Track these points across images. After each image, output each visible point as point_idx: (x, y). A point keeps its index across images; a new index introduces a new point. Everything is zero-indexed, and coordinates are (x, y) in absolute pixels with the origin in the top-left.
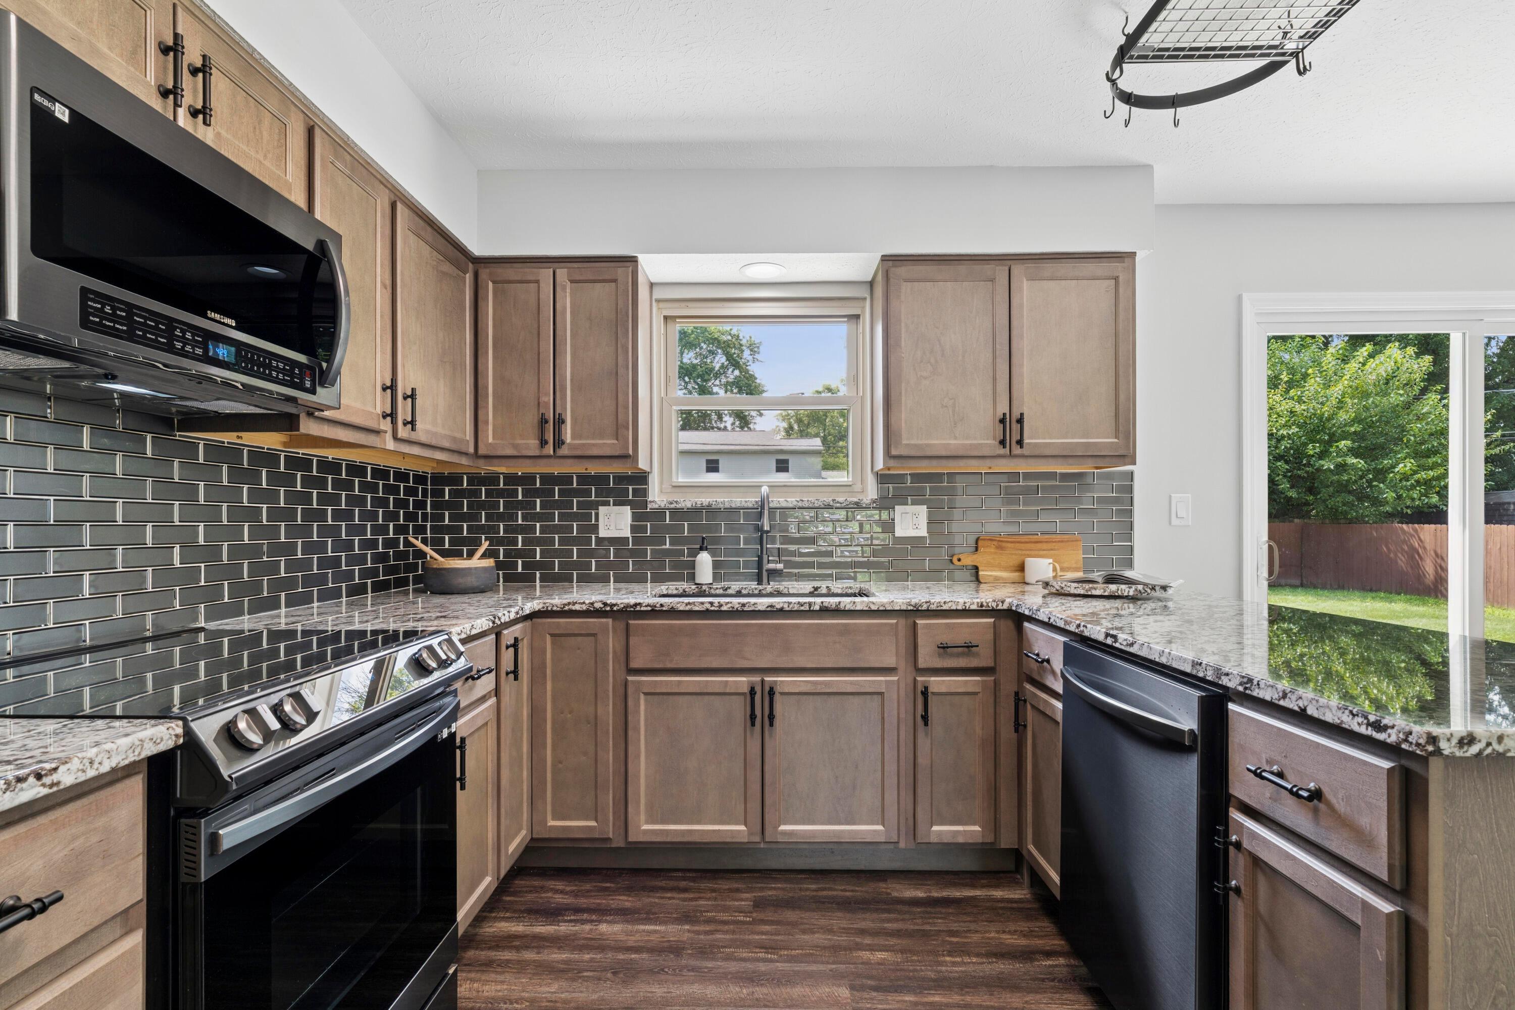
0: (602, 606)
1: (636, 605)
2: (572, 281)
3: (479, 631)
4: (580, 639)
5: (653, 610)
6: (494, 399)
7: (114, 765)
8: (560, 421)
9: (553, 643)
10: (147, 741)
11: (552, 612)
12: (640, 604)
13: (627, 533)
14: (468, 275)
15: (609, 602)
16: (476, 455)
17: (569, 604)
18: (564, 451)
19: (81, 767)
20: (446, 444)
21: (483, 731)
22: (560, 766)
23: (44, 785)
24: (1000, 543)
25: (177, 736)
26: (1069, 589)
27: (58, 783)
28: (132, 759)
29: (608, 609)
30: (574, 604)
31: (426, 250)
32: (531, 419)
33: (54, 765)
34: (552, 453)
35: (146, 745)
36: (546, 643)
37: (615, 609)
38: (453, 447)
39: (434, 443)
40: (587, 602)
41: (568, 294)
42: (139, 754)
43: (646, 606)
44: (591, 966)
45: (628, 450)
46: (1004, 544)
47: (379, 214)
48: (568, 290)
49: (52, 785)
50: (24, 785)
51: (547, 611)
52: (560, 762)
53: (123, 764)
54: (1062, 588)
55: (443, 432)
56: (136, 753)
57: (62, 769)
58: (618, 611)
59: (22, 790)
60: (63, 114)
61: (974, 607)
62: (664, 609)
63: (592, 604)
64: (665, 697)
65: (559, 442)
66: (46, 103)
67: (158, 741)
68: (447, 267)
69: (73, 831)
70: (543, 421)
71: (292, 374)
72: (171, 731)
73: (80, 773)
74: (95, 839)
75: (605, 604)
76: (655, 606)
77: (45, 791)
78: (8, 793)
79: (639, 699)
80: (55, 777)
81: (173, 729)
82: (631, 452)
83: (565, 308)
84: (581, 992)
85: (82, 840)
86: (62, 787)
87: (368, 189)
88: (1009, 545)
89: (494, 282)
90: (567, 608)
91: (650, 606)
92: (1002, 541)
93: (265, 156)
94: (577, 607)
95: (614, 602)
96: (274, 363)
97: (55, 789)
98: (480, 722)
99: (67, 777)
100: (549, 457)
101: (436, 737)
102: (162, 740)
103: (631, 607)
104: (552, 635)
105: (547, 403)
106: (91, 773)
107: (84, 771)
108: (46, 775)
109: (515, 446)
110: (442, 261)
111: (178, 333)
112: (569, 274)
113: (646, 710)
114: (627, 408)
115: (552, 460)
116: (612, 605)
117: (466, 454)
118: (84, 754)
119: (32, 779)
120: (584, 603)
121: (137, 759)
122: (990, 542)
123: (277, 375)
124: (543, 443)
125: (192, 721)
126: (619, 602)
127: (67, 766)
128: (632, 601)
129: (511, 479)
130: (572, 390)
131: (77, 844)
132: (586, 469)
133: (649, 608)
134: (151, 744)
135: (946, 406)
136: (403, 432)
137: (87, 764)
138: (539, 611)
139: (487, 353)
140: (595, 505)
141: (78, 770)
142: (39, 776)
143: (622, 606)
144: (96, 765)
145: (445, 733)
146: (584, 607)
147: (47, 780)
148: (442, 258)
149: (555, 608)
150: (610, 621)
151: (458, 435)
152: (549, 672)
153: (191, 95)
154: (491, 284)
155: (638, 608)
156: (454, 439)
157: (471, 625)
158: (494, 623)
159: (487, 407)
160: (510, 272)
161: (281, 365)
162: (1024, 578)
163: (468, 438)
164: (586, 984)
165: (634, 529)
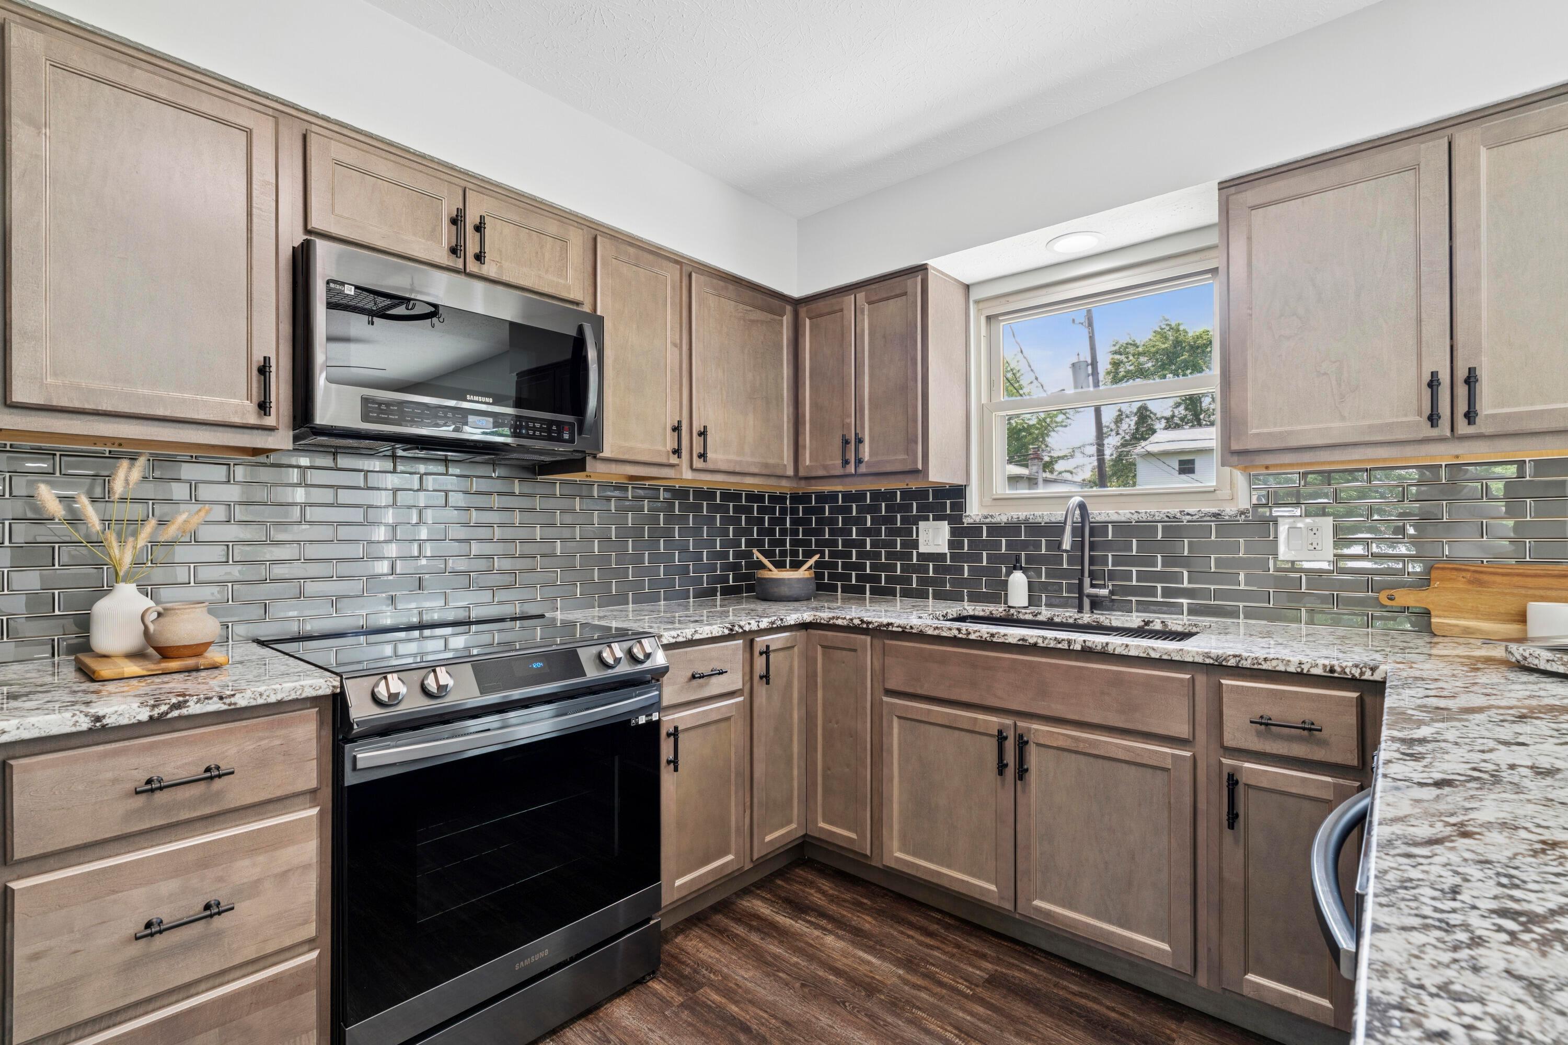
0: (860, 623)
1: (889, 624)
2: (870, 303)
3: (707, 636)
4: (844, 652)
5: (903, 631)
6: (810, 424)
7: (279, 699)
8: (859, 441)
9: (824, 654)
10: (307, 687)
11: (821, 624)
12: (891, 624)
13: (944, 549)
14: (785, 318)
15: (865, 619)
16: (796, 476)
17: (833, 618)
18: (863, 469)
19: (253, 696)
20: (756, 470)
21: (723, 725)
22: (829, 772)
23: (225, 703)
24: (1477, 576)
25: (334, 687)
26: (1536, 662)
27: (235, 704)
28: (295, 697)
29: (865, 626)
30: (838, 618)
31: (730, 306)
32: (838, 442)
33: (233, 693)
34: (853, 471)
35: (306, 689)
36: (817, 653)
37: (870, 626)
38: (764, 472)
39: (738, 469)
40: (848, 617)
41: (866, 317)
42: (301, 694)
43: (897, 627)
44: (791, 970)
45: (917, 464)
46: (1485, 578)
47: (669, 287)
48: (866, 313)
49: (230, 705)
50: (210, 701)
51: (816, 623)
52: (829, 769)
53: (286, 699)
54: (1525, 658)
55: (750, 459)
56: (298, 693)
57: (237, 696)
58: (875, 629)
59: (208, 704)
60: (351, 290)
61: (1318, 671)
62: (914, 631)
63: (852, 620)
64: (917, 724)
65: (859, 461)
66: (338, 287)
67: (317, 688)
68: (758, 315)
69: (260, 734)
70: (846, 442)
71: (549, 430)
72: (328, 683)
73: (252, 700)
74: (278, 742)
75: (862, 621)
76: (905, 628)
77: (225, 707)
78: (198, 704)
79: (892, 721)
80: (233, 700)
81: (330, 682)
82: (920, 467)
83: (863, 331)
84: (765, 989)
85: (266, 741)
86: (238, 706)
87: (656, 270)
88: (1498, 579)
89: (810, 318)
90: (831, 622)
91: (901, 627)
92: (1481, 572)
93: (547, 271)
94: (839, 622)
95: (870, 619)
96: (531, 425)
97: (233, 707)
98: (715, 717)
99: (242, 701)
100: (851, 475)
101: (629, 721)
102: (320, 688)
103: (884, 626)
104: (823, 647)
105: (850, 424)
106: (260, 701)
107: (255, 699)
108: (226, 698)
109: (825, 467)
110: (750, 311)
111: (441, 414)
112: (866, 296)
113: (900, 734)
114: (916, 421)
115: (856, 479)
116: (868, 623)
117: (788, 477)
118: (256, 689)
119: (216, 699)
120: (845, 618)
121: (299, 697)
122: (1455, 573)
123: (534, 433)
124: (846, 462)
125: (346, 678)
126: (874, 620)
127: (242, 695)
128: (885, 621)
129: (848, 497)
130: (870, 409)
131: (263, 743)
132: (907, 485)
133: (900, 630)
134: (310, 689)
135: (1325, 374)
136: (698, 464)
137: (258, 695)
138: (810, 623)
139: (805, 383)
140: (916, 521)
141: (250, 698)
142: (221, 698)
143: (876, 624)
144: (264, 697)
145: (642, 720)
146: (845, 623)
147: (228, 701)
148: (749, 308)
149: (822, 621)
150: (869, 639)
151: (771, 461)
152: (819, 680)
153: (472, 247)
154: (807, 321)
155: (890, 628)
156: (766, 465)
157: (693, 630)
158: (731, 630)
159: (805, 434)
160: (821, 305)
161: (538, 425)
162: (1525, 631)
163: (785, 463)
164: (774, 983)
165: (952, 544)
